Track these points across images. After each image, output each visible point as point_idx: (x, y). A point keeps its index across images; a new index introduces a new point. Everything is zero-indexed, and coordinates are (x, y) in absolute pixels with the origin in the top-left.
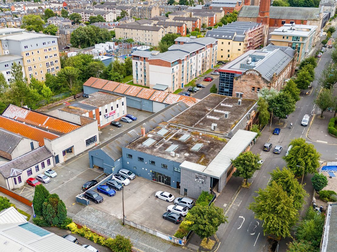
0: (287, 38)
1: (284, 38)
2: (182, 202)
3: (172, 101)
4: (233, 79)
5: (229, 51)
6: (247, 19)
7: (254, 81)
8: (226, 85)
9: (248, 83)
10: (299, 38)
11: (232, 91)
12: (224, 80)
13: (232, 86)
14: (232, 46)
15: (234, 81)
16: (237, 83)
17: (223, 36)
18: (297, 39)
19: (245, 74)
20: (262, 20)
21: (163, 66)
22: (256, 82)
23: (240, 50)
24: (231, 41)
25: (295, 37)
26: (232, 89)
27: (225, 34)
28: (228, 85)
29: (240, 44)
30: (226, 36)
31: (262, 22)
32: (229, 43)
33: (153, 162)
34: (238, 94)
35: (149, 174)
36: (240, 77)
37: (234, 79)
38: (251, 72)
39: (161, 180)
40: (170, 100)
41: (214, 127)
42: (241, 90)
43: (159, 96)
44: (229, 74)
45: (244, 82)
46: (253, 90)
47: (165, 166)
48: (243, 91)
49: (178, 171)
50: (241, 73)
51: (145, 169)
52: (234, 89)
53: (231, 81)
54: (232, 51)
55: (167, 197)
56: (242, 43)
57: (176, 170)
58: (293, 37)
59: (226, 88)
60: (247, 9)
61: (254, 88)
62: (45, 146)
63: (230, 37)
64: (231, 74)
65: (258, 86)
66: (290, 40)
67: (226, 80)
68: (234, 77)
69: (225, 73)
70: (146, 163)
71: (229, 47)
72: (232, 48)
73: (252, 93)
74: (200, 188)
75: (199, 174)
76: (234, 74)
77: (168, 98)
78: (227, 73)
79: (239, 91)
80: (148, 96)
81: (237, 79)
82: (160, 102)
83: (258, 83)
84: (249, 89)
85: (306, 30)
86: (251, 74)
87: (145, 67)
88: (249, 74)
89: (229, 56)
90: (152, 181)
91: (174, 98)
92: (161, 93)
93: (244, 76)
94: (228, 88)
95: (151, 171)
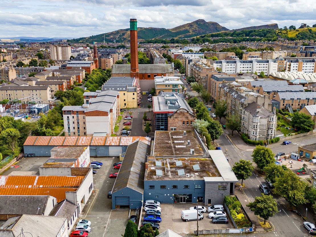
0: (169, 86)
1: (166, 86)
2: (215, 209)
3: (127, 142)
4: (167, 118)
5: (125, 100)
6: (120, 75)
7: (184, 117)
8: (161, 123)
9: (180, 119)
10: (177, 86)
11: (167, 127)
12: (159, 120)
13: (167, 123)
14: (127, 96)
15: (168, 119)
16: (171, 121)
17: (118, 89)
18: (176, 86)
19: (176, 112)
20: (135, 75)
21: (101, 116)
22: (185, 118)
23: (134, 99)
24: (125, 92)
25: (174, 85)
26: (167, 125)
27: (119, 87)
28: (163, 123)
29: (134, 94)
30: (121, 89)
31: (135, 76)
32: (124, 94)
33: (175, 187)
34: (173, 129)
35: (171, 198)
36: (173, 115)
37: (169, 118)
38: (181, 110)
39: (183, 200)
40: (125, 142)
41: (193, 151)
42: (175, 125)
43: (112, 140)
44: (163, 114)
45: (176, 119)
46: (184, 124)
47: (186, 187)
48: (176, 126)
49: (199, 187)
50: (173, 112)
51: (167, 195)
52: (169, 125)
53: (165, 120)
54: (127, 100)
55: (202, 209)
56: (135, 93)
57: (197, 187)
58: (173, 85)
59: (162, 125)
60: (117, 67)
61: (184, 122)
62: (67, 200)
63: (124, 89)
64: (165, 114)
65: (187, 120)
66: (171, 87)
67: (161, 120)
68: (167, 116)
69: (159, 114)
70: (169, 189)
71: (125, 97)
72: (127, 98)
73: (183, 126)
74: (222, 194)
75: (221, 183)
76: (167, 114)
77: (123, 141)
78: (161, 114)
79: (173, 126)
80: (103, 142)
81: (170, 118)
82: (117, 145)
83: (187, 118)
84: (181, 123)
85: (177, 80)
86: (181, 112)
87: (78, 119)
88: (180, 112)
89: (125, 104)
90: (175, 203)
91: (128, 140)
92: (113, 138)
93: (176, 114)
94: (163, 125)
95: (173, 195)
